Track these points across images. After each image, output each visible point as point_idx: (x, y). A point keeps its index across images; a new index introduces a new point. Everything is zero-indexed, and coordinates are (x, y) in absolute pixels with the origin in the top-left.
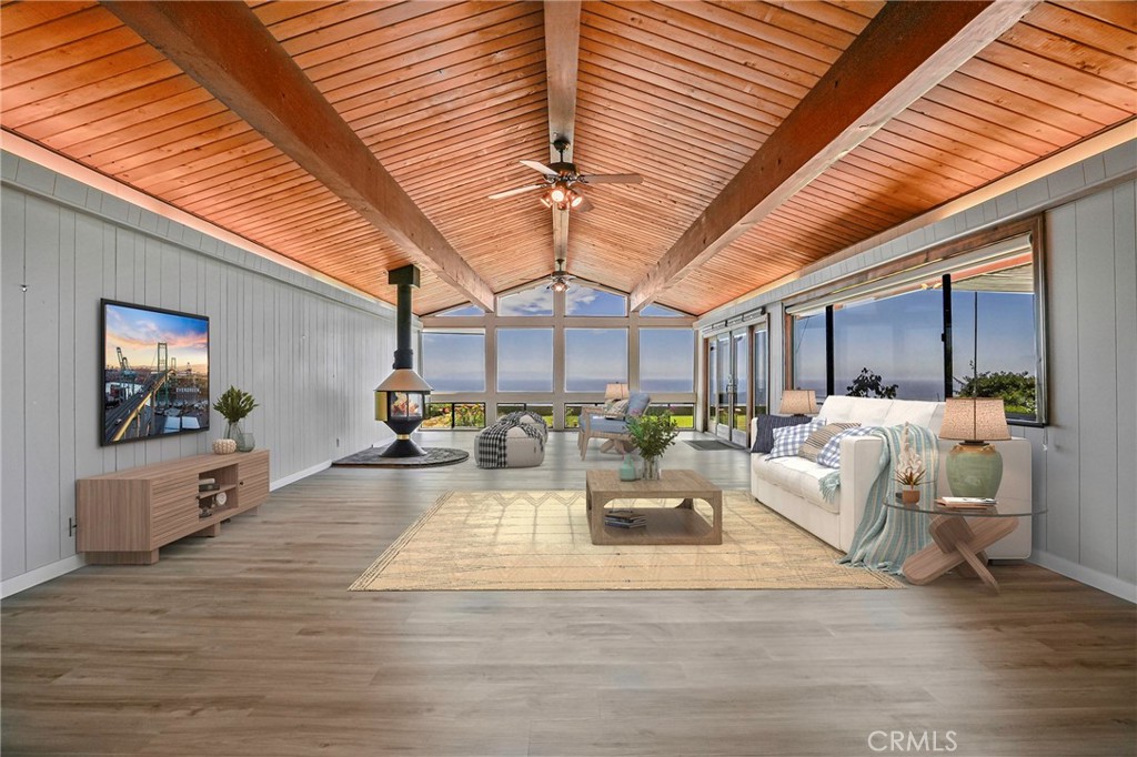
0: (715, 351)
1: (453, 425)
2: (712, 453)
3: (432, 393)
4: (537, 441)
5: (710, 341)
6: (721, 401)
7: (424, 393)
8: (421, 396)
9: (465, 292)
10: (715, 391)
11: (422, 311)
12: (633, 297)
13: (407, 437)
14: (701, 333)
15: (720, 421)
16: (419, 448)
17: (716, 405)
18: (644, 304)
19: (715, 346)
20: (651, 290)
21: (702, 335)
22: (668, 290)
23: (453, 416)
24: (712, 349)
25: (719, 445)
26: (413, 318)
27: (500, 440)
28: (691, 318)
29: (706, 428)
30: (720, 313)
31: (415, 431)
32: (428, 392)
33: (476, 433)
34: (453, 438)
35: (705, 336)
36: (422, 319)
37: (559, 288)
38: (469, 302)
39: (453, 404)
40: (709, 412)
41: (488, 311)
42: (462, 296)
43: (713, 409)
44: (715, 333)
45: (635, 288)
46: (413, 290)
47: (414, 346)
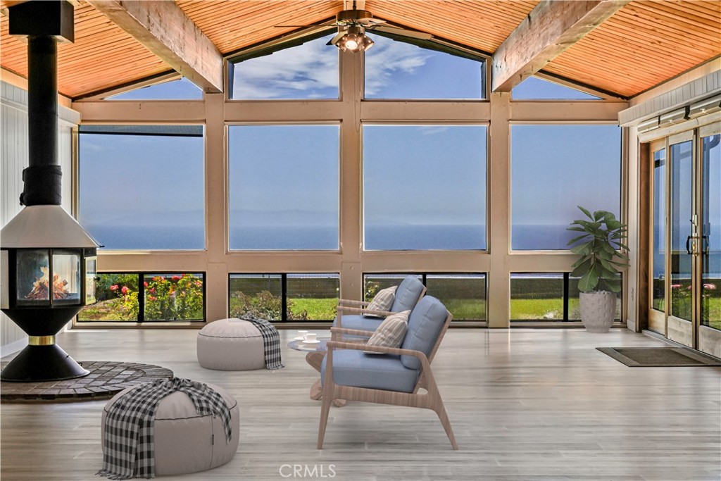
0: (664, 169)
1: (141, 318)
2: (659, 373)
3: (99, 252)
4: (219, 420)
5: (655, 149)
6: (675, 270)
7: (84, 252)
8: (76, 258)
9: (163, 50)
10: (665, 249)
11: (77, 89)
12: (498, 61)
13: (50, 341)
14: (634, 134)
15: (675, 312)
16: (73, 361)
17: (667, 277)
18: (521, 75)
19: (664, 157)
20: (535, 46)
21: (637, 137)
22: (569, 47)
23: (141, 298)
24: (658, 163)
25: (671, 357)
26: (62, 104)
27: (141, 423)
28: (612, 105)
29: (644, 324)
30: (674, 92)
31: (66, 329)
32: (91, 252)
33: (102, 405)
34: (142, 341)
35: (644, 139)
36: (78, 104)
37: (351, 45)
38: (173, 71)
39: (141, 274)
40: (652, 291)
41: (209, 89)
42: (158, 58)
43: (659, 285)
44: (664, 132)
45: (501, 44)
46: (59, 46)
47: (63, 158)
